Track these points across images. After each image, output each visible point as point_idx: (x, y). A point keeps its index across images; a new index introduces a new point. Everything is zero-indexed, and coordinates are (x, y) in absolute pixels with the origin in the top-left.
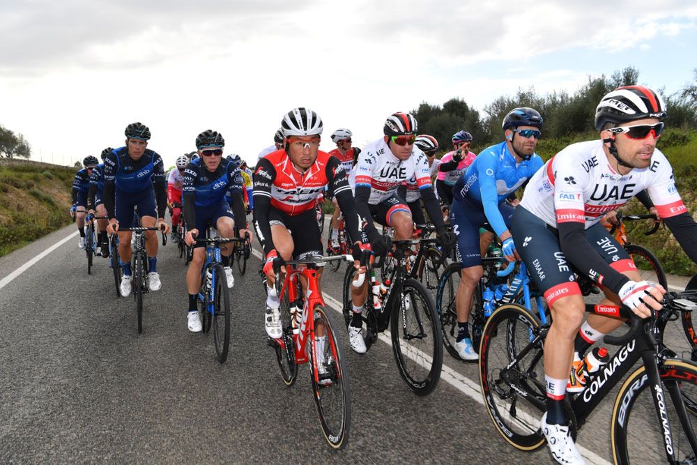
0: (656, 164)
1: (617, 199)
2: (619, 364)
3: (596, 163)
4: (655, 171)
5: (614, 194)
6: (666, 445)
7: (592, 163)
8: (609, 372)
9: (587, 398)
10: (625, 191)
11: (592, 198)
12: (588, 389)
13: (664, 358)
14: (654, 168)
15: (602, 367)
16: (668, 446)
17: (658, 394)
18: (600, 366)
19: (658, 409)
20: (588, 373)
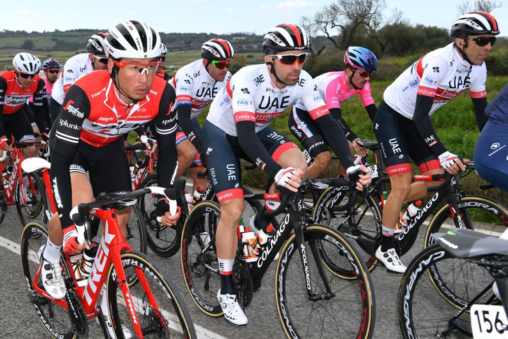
0: (303, 81)
1: (277, 107)
2: (280, 235)
3: (262, 80)
4: (302, 86)
5: (275, 104)
6: (307, 283)
7: (259, 80)
8: (273, 242)
9: (260, 264)
10: (283, 102)
11: (260, 107)
12: (260, 258)
13: (307, 224)
14: (302, 84)
15: (269, 240)
16: (308, 284)
17: (303, 250)
18: (268, 239)
19: (302, 260)
20: (260, 245)
